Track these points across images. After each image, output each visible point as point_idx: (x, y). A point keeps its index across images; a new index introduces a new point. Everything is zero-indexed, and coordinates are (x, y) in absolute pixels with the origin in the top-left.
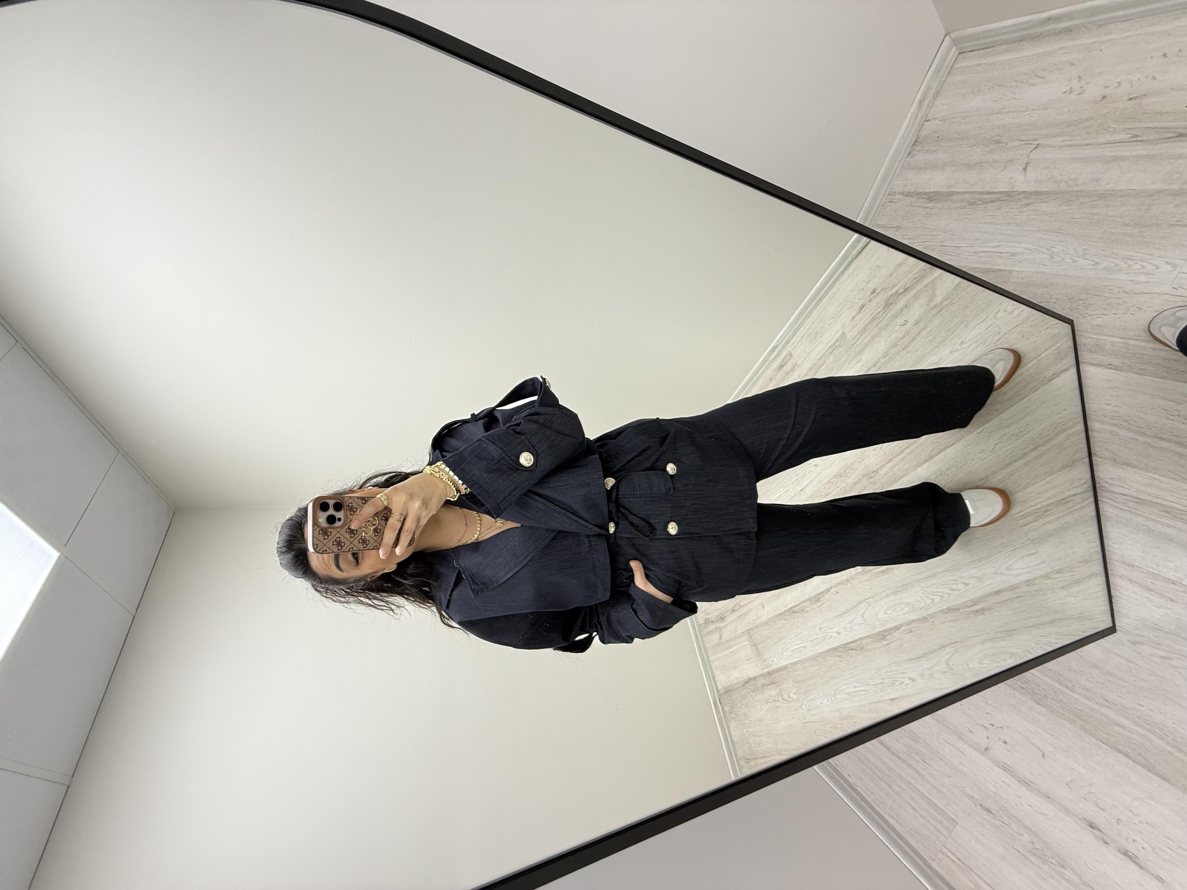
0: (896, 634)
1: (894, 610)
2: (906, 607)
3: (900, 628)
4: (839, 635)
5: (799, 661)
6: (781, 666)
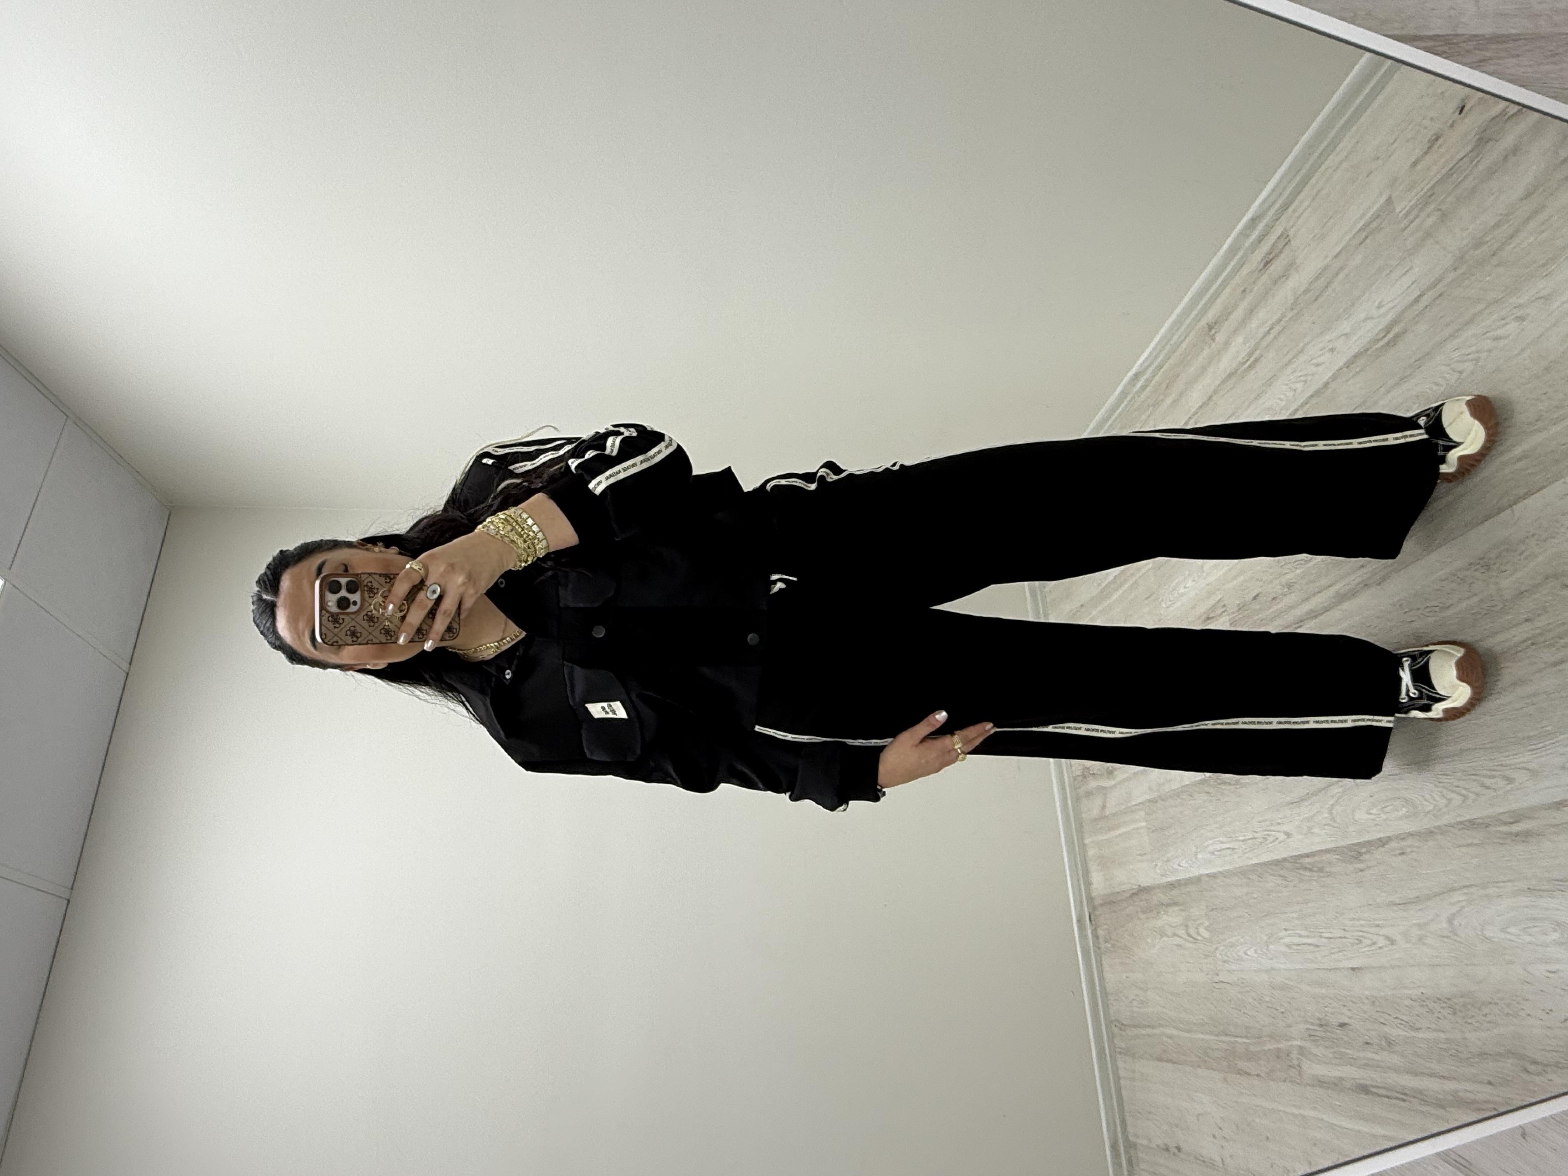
0: (1379, 854)
3: (1387, 843)
4: (1288, 838)
5: (1220, 873)
6: (1191, 875)
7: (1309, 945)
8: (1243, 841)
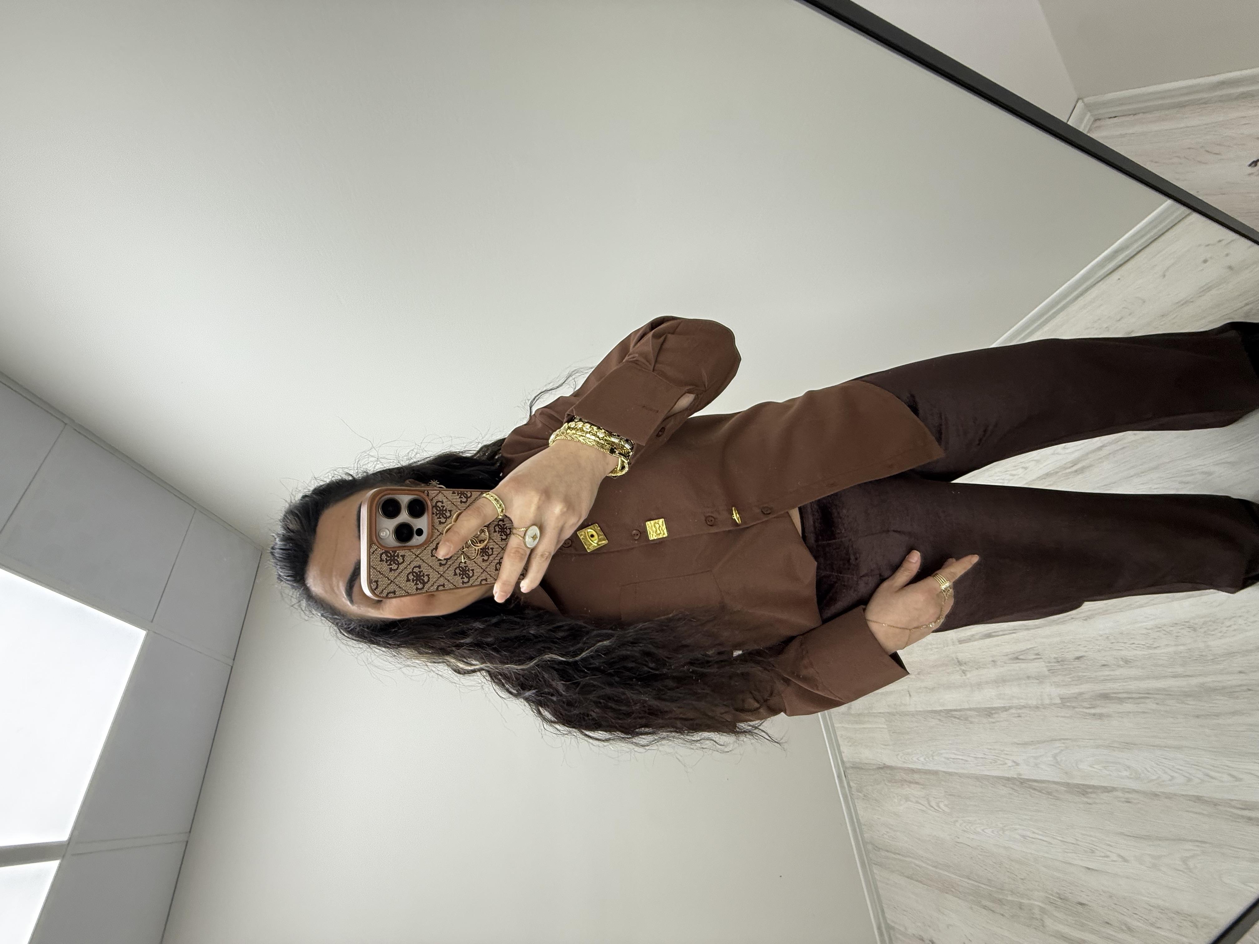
0: (1105, 796)
1: (1105, 767)
2: (1126, 770)
3: (1112, 791)
4: (1017, 765)
5: (956, 774)
6: (929, 768)
7: (1043, 840)
8: (974, 757)
